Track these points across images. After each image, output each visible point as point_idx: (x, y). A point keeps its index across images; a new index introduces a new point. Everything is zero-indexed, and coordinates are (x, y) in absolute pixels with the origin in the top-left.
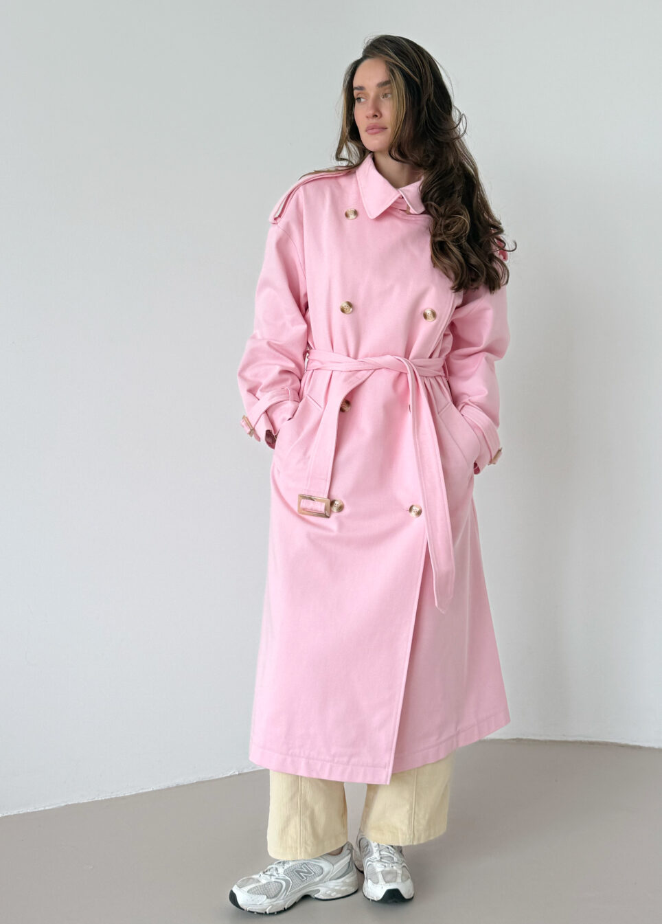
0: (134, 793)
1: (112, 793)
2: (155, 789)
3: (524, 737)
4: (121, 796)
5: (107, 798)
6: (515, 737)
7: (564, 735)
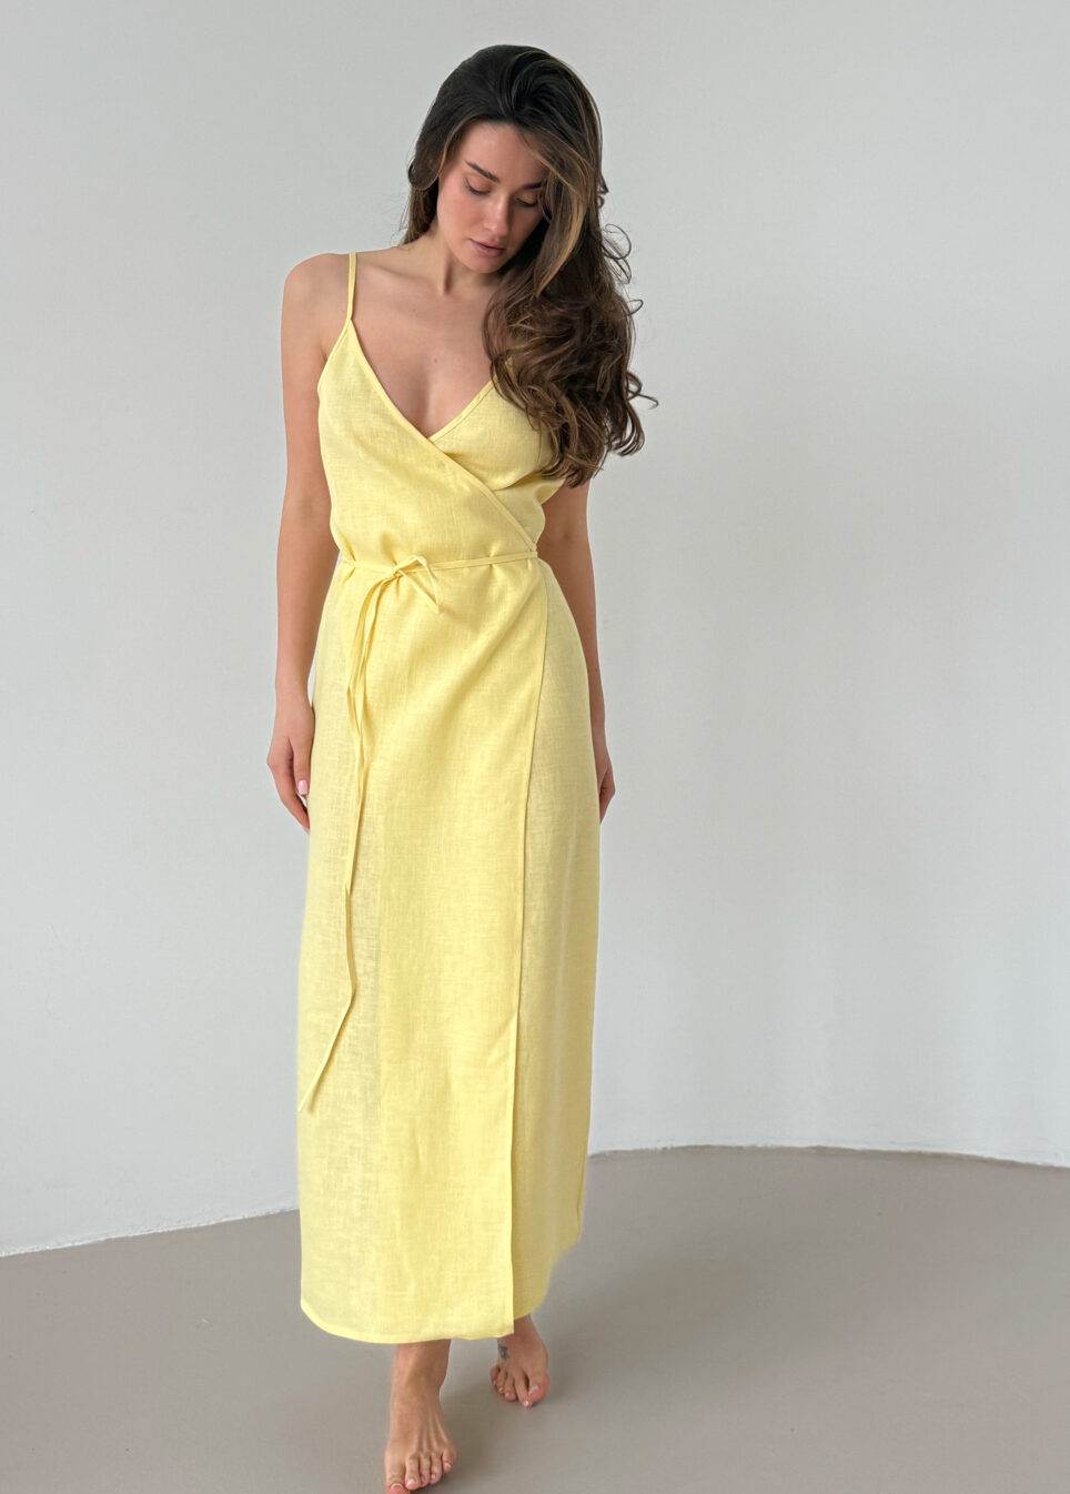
0: (213, 1223)
1: (179, 1222)
2: (246, 1217)
3: (831, 1144)
4: (194, 1226)
5: (171, 1229)
6: (814, 1144)
7: (893, 1143)
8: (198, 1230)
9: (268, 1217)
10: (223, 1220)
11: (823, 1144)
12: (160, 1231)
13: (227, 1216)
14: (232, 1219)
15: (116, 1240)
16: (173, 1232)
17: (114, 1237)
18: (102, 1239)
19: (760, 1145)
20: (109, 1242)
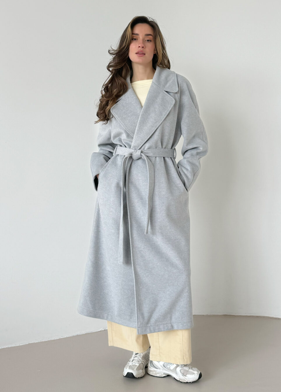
3: (229, 314)
8: (54, 340)
9: (74, 336)
10: (61, 338)
11: (226, 314)
12: (44, 341)
13: (62, 337)
14: (64, 337)
15: (31, 344)
16: (47, 341)
17: (30, 343)
18: (27, 343)
19: (209, 315)
20: (29, 344)
